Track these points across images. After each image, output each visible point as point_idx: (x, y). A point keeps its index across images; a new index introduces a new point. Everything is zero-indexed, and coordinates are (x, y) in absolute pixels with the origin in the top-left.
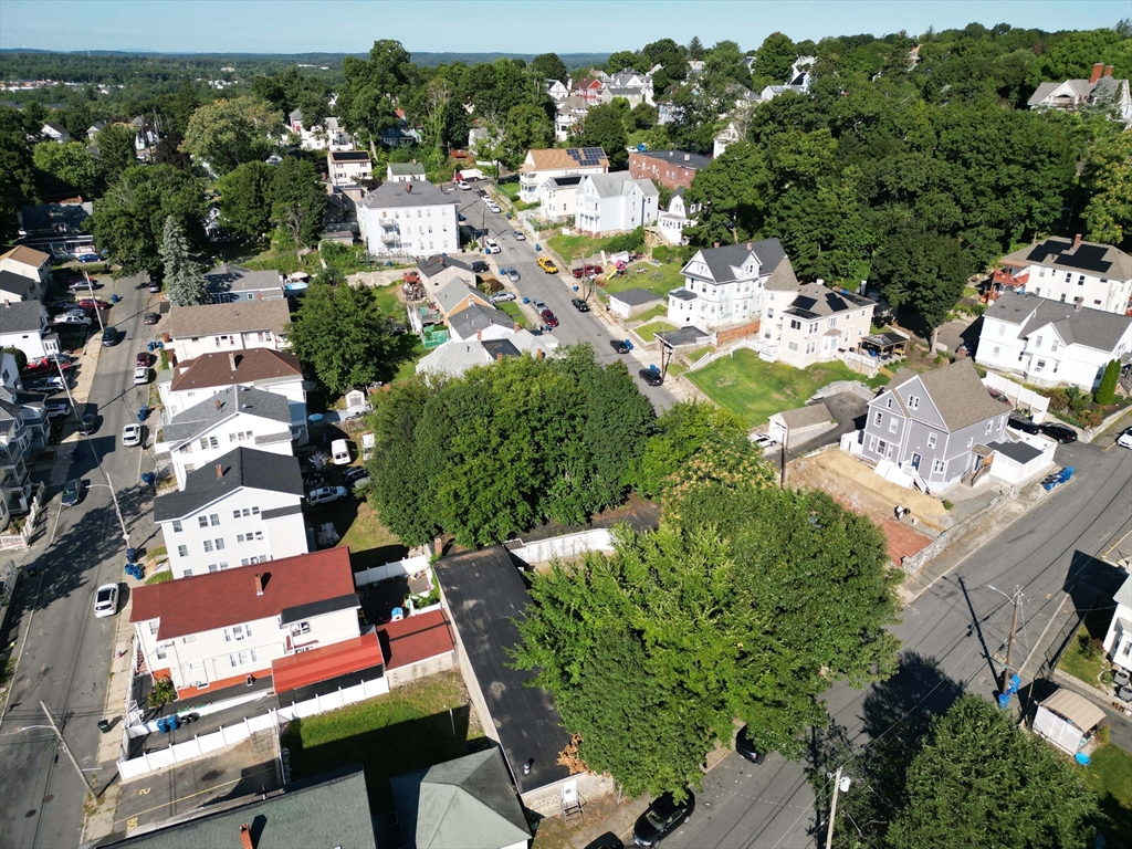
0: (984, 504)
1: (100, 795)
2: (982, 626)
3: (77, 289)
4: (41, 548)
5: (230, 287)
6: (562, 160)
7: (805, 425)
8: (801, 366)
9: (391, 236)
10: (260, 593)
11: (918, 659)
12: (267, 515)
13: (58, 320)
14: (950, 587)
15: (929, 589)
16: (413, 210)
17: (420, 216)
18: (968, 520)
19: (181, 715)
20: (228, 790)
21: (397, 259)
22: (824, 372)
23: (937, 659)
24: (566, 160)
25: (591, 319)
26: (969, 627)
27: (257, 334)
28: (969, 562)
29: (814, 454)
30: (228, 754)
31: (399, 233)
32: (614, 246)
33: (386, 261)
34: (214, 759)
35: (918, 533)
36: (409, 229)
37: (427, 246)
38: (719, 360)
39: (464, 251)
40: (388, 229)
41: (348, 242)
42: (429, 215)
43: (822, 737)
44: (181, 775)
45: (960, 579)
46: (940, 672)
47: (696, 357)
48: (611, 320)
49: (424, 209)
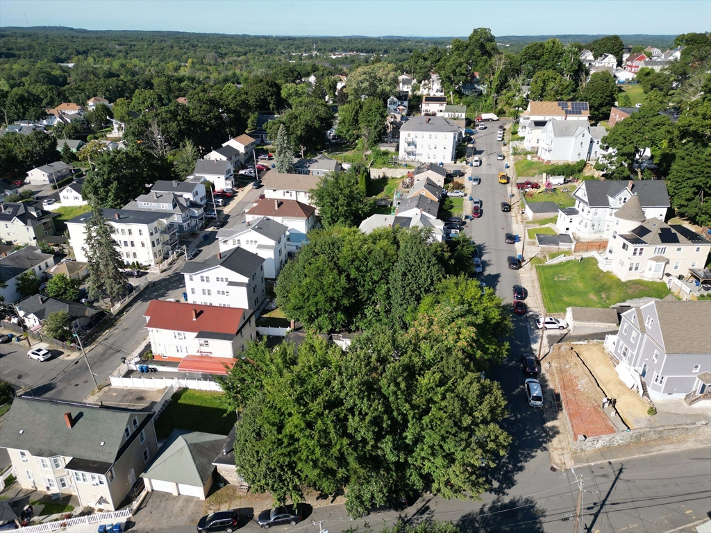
0: (689, 421)
1: (100, 389)
2: (606, 508)
3: (261, 159)
4: (164, 275)
5: (309, 166)
6: (553, 109)
7: (589, 321)
8: (623, 280)
9: (411, 148)
10: (194, 319)
11: (533, 507)
12: (231, 284)
13: (242, 172)
14: (609, 470)
15: (590, 466)
16: (426, 134)
17: (430, 138)
18: (661, 429)
19: (150, 366)
20: (141, 408)
21: (411, 163)
22: (641, 288)
23: (546, 513)
24: (555, 110)
25: (506, 217)
26: (595, 504)
27: (304, 193)
28: (643, 459)
29: (581, 343)
30: (153, 392)
31: (416, 147)
32: (554, 171)
33: (404, 163)
34: (147, 392)
35: (610, 422)
36: (422, 145)
37: (432, 157)
38: (568, 262)
39: (455, 163)
40: (409, 144)
41: (392, 150)
42: (436, 138)
43: (416, 521)
44: (131, 393)
45: (622, 468)
46: (541, 523)
47: (553, 256)
48: (519, 220)
49: (433, 134)
